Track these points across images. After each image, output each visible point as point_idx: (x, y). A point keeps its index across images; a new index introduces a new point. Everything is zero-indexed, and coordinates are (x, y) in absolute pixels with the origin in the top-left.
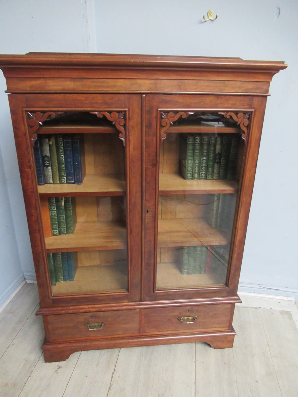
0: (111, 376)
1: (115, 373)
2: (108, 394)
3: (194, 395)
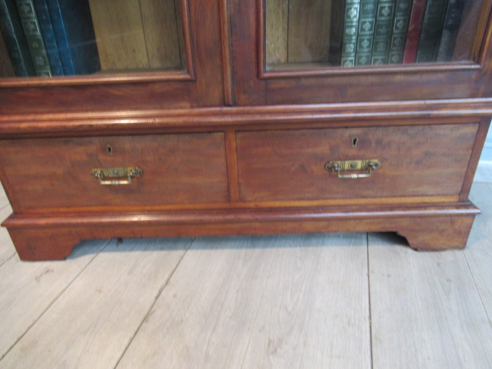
0: (156, 293)
1: (168, 287)
2: (140, 330)
3: (369, 347)
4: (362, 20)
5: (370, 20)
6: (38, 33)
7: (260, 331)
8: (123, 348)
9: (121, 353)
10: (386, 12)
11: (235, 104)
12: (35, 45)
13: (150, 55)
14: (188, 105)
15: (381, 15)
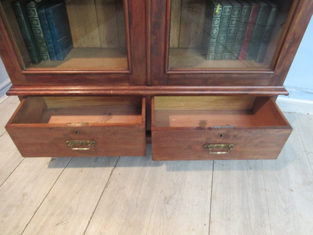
2: (104, 192)
3: (210, 201)
4: (220, 35)
5: (224, 35)
6: (42, 35)
7: (161, 192)
8: (98, 201)
9: (97, 203)
10: (232, 31)
11: (152, 85)
12: (40, 41)
13: (102, 41)
14: (128, 84)
15: (230, 33)
